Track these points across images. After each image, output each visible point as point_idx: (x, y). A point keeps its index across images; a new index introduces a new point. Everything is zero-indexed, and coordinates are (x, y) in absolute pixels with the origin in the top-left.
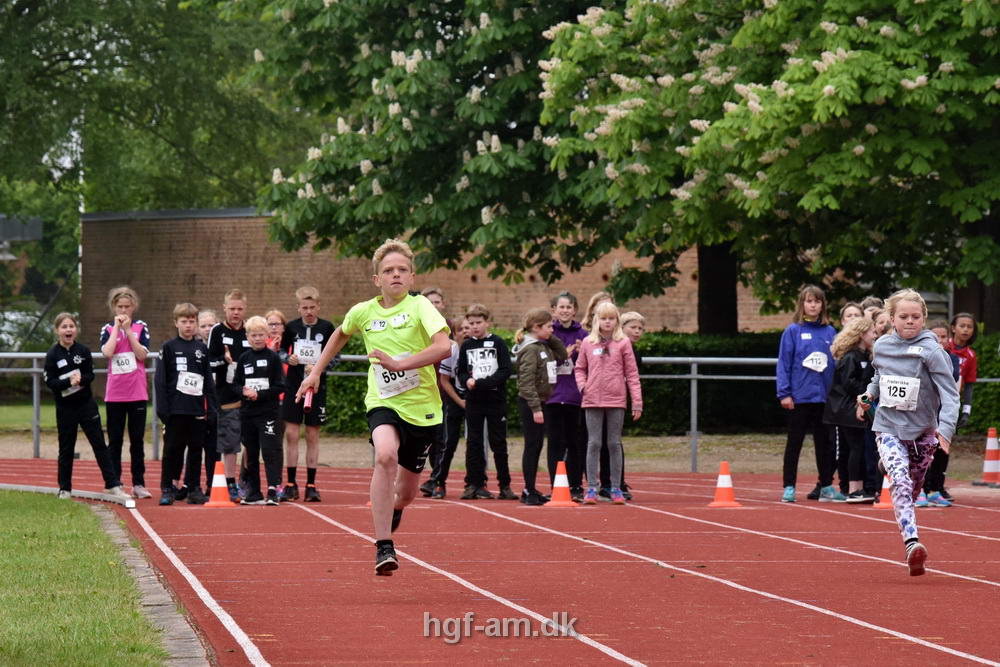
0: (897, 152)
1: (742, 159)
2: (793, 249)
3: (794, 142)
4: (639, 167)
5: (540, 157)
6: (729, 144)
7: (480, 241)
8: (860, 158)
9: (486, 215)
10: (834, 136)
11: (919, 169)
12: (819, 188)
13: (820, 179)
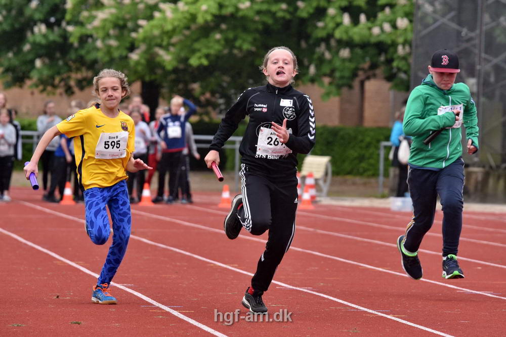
0: (235, 39)
1: (162, 40)
2: (186, 83)
3: (187, 32)
4: (113, 43)
5: (65, 36)
6: (156, 32)
7: (35, 76)
8: (218, 41)
9: (38, 63)
10: (206, 30)
11: (246, 46)
12: (198, 54)
13: (199, 50)
